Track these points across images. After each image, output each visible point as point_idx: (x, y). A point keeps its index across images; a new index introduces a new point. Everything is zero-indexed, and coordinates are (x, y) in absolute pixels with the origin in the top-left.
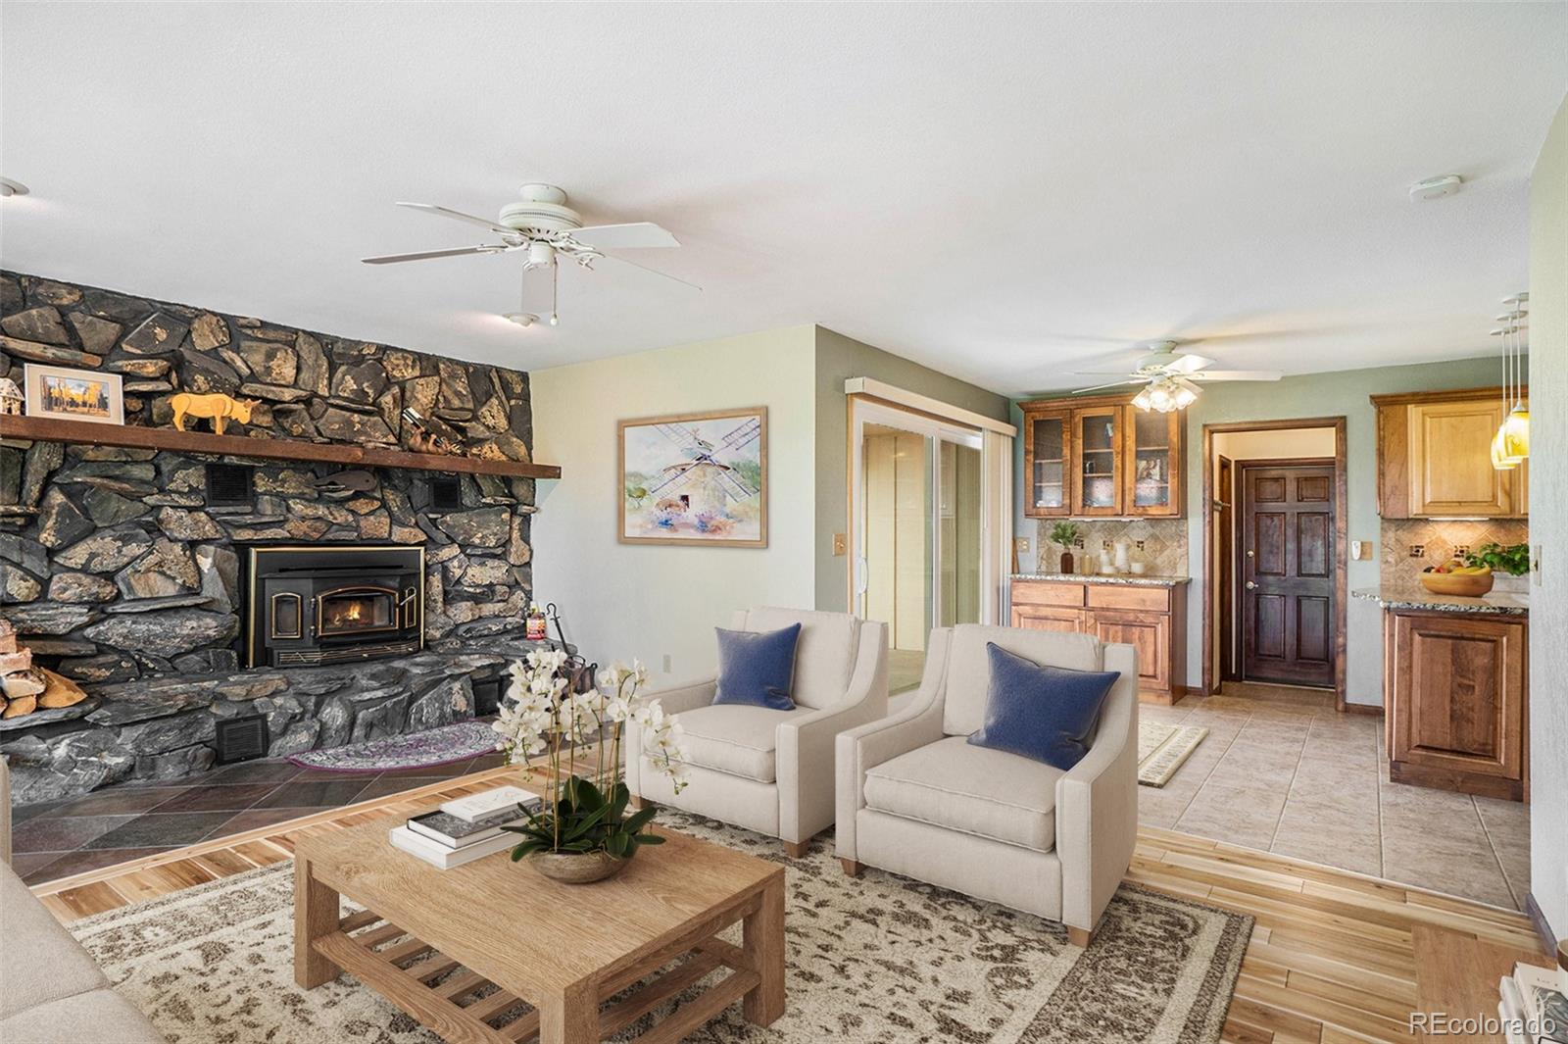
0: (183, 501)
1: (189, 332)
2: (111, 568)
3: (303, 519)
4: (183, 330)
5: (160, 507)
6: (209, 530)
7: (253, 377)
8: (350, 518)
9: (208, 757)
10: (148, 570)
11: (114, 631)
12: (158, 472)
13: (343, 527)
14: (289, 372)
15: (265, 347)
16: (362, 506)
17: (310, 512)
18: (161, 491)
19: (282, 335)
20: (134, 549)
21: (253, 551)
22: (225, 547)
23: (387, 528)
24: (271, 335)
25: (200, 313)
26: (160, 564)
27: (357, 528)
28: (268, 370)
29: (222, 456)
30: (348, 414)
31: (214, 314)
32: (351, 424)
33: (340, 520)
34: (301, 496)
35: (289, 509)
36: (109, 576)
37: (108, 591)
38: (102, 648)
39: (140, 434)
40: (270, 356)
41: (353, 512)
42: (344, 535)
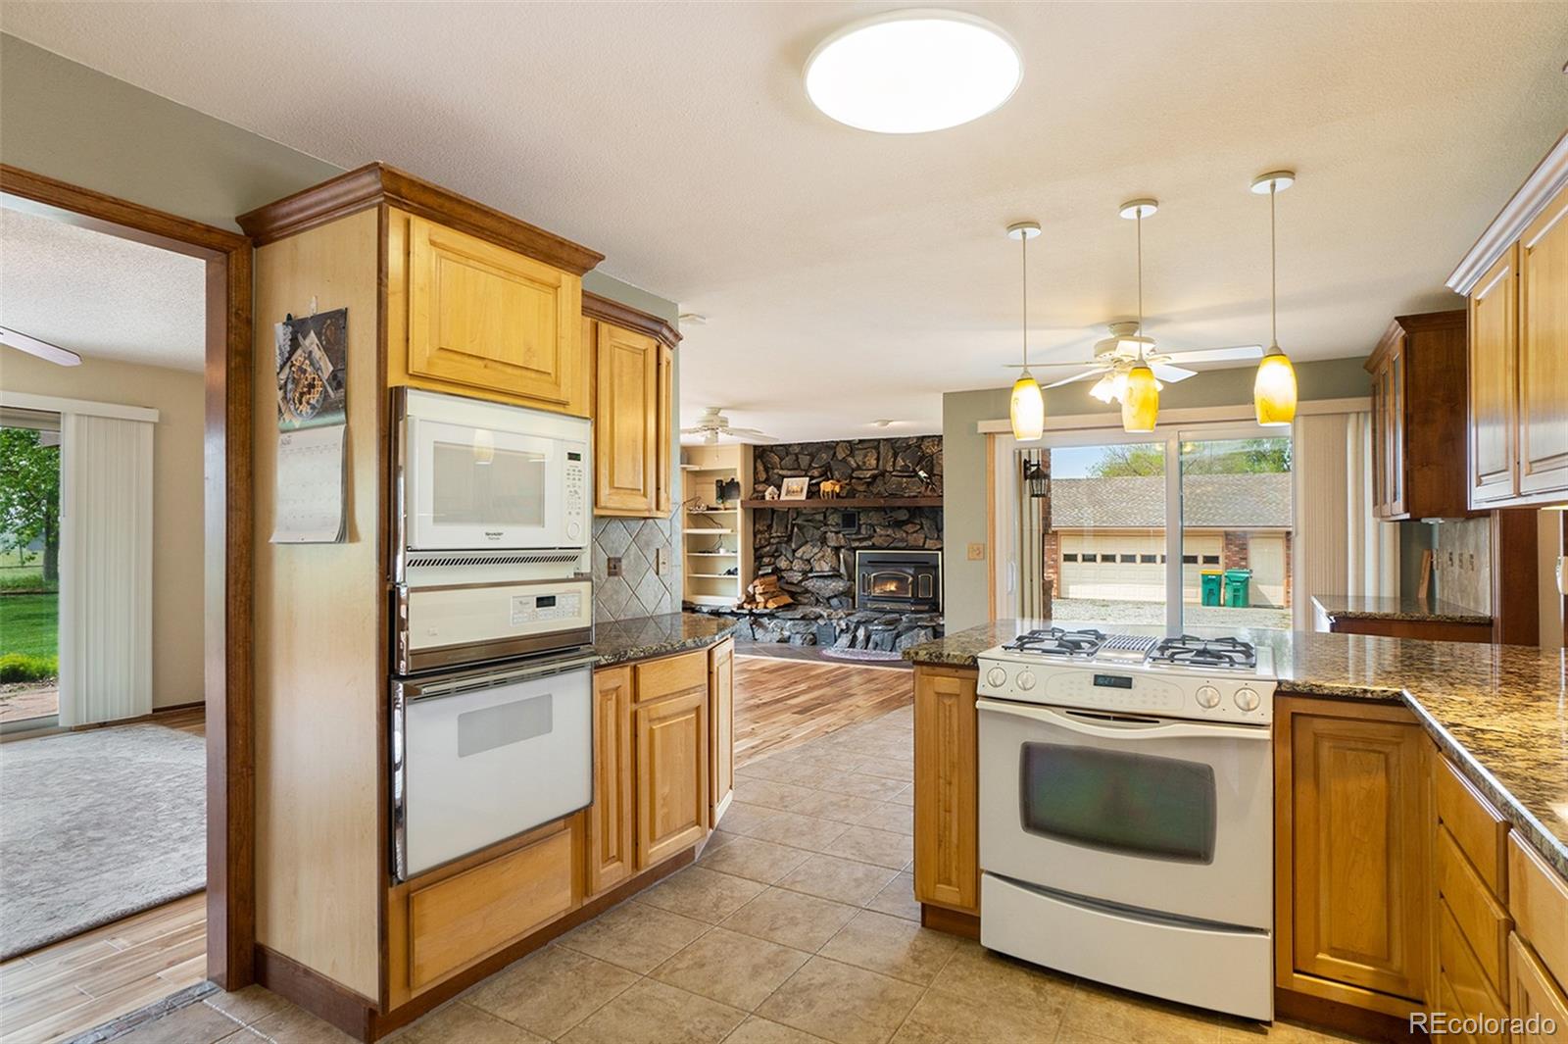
0: (833, 530)
1: (835, 453)
2: (808, 557)
3: (881, 536)
4: (832, 452)
5: (826, 532)
6: (843, 542)
7: (859, 468)
8: (904, 535)
9: (811, 640)
10: (819, 559)
11: (809, 584)
12: (825, 517)
13: (902, 540)
14: (874, 462)
15: (864, 451)
16: (910, 528)
17: (882, 532)
18: (825, 525)
19: (871, 444)
20: (816, 550)
21: (857, 552)
22: (848, 550)
23: (922, 540)
24: (866, 445)
25: (837, 443)
26: (823, 557)
27: (906, 541)
28: (864, 463)
29: (846, 508)
30: (899, 479)
31: (844, 441)
32: (901, 484)
33: (898, 536)
34: (880, 525)
35: (875, 531)
36: (809, 561)
37: (808, 568)
38: (807, 591)
39: (814, 503)
40: (866, 456)
41: (907, 533)
42: (900, 545)
